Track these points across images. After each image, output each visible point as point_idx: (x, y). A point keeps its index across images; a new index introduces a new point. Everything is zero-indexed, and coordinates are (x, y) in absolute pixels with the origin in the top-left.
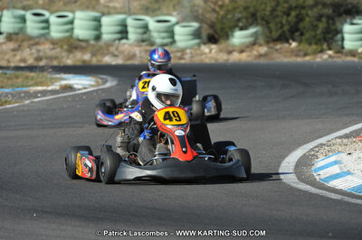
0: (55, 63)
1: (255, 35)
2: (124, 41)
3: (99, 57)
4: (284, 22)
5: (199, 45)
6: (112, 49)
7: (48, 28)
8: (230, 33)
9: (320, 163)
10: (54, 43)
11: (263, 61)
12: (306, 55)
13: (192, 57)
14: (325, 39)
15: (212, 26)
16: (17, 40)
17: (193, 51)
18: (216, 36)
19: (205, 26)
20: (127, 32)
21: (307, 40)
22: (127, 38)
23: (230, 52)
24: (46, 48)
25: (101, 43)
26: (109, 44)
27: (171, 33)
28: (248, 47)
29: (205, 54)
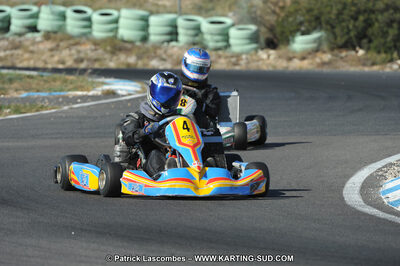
0: (97, 66)
1: (319, 41)
2: (173, 43)
3: (145, 60)
4: (351, 26)
5: (256, 50)
6: (159, 52)
7: (90, 27)
8: (290, 38)
9: (389, 185)
10: (97, 43)
11: (326, 70)
12: (373, 64)
13: (248, 63)
14: (395, 47)
15: (271, 29)
16: (55, 39)
17: (249, 57)
18: (275, 40)
19: (263, 29)
20: (177, 34)
21: (376, 48)
22: (177, 40)
23: (290, 59)
24: (87, 49)
25: (148, 45)
26: (156, 47)
27: (225, 36)
28: (310, 53)
29: (262, 60)
